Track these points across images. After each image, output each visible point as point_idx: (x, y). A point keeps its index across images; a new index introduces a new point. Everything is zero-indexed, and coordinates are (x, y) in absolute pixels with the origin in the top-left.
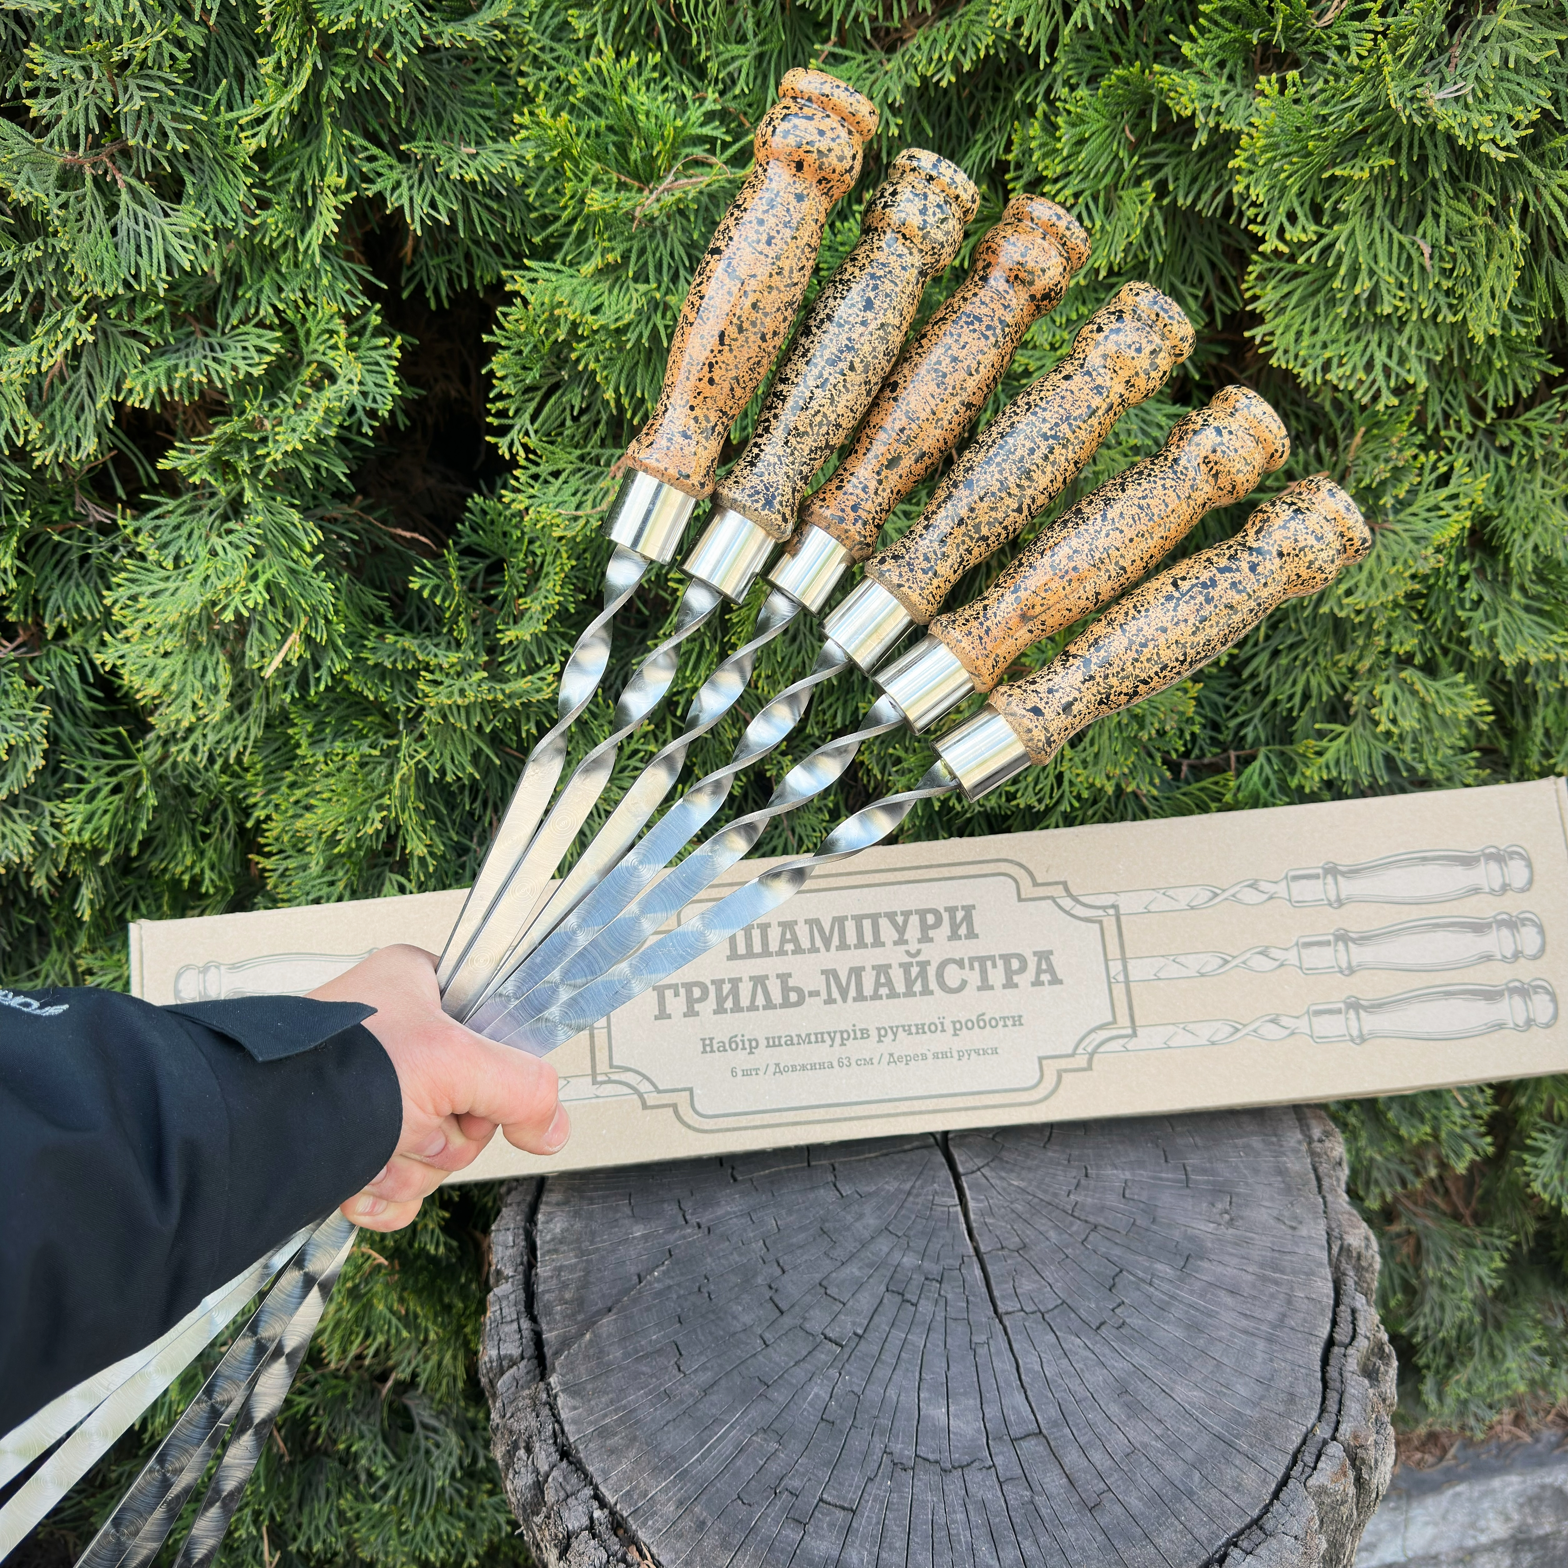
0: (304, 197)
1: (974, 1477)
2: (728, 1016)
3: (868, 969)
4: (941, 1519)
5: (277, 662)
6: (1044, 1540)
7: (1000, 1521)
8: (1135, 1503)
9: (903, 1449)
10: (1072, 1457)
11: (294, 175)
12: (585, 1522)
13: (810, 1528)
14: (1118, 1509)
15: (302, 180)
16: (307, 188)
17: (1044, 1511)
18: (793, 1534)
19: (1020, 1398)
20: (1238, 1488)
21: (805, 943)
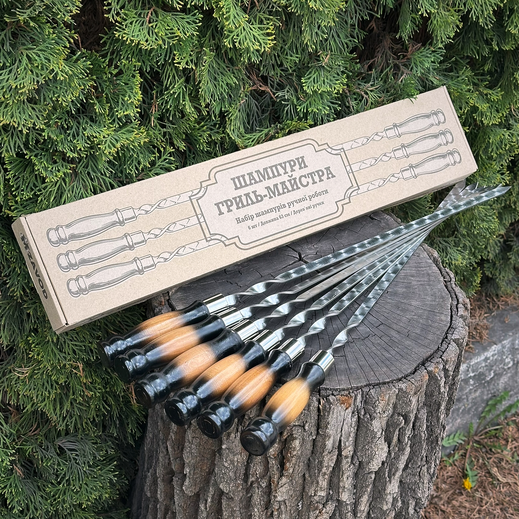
2: (242, 209)
3: (279, 184)
21: (258, 180)
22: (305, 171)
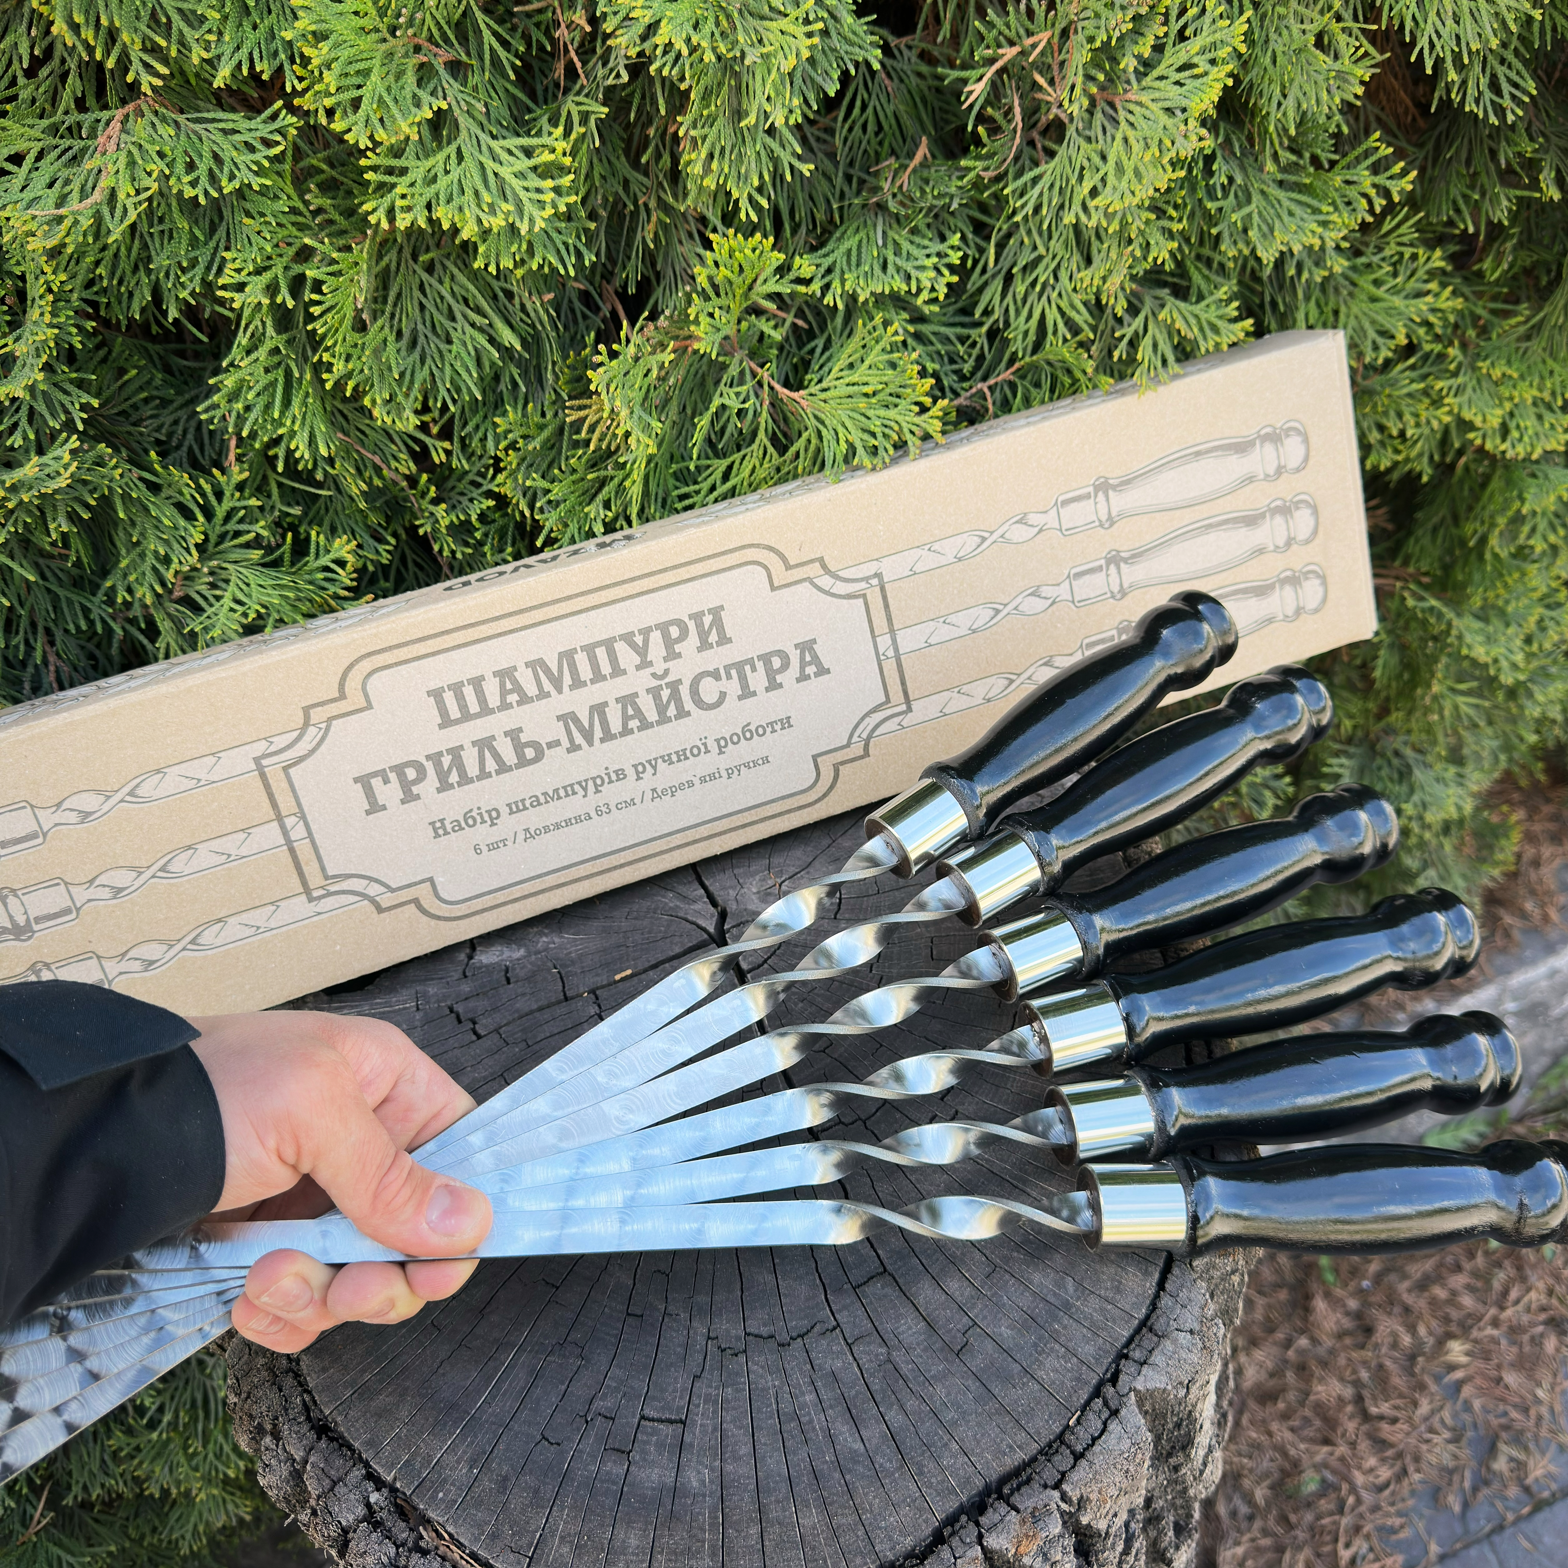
1: (818, 1344)
2: (457, 792)
3: (612, 703)
4: (787, 1407)
6: (911, 1404)
7: (856, 1392)
8: (1006, 1333)
9: (728, 1327)
10: (925, 1293)
12: (361, 1511)
13: (635, 1456)
14: (989, 1345)
17: (905, 1369)
18: (616, 1468)
21: (531, 690)
22: (717, 658)
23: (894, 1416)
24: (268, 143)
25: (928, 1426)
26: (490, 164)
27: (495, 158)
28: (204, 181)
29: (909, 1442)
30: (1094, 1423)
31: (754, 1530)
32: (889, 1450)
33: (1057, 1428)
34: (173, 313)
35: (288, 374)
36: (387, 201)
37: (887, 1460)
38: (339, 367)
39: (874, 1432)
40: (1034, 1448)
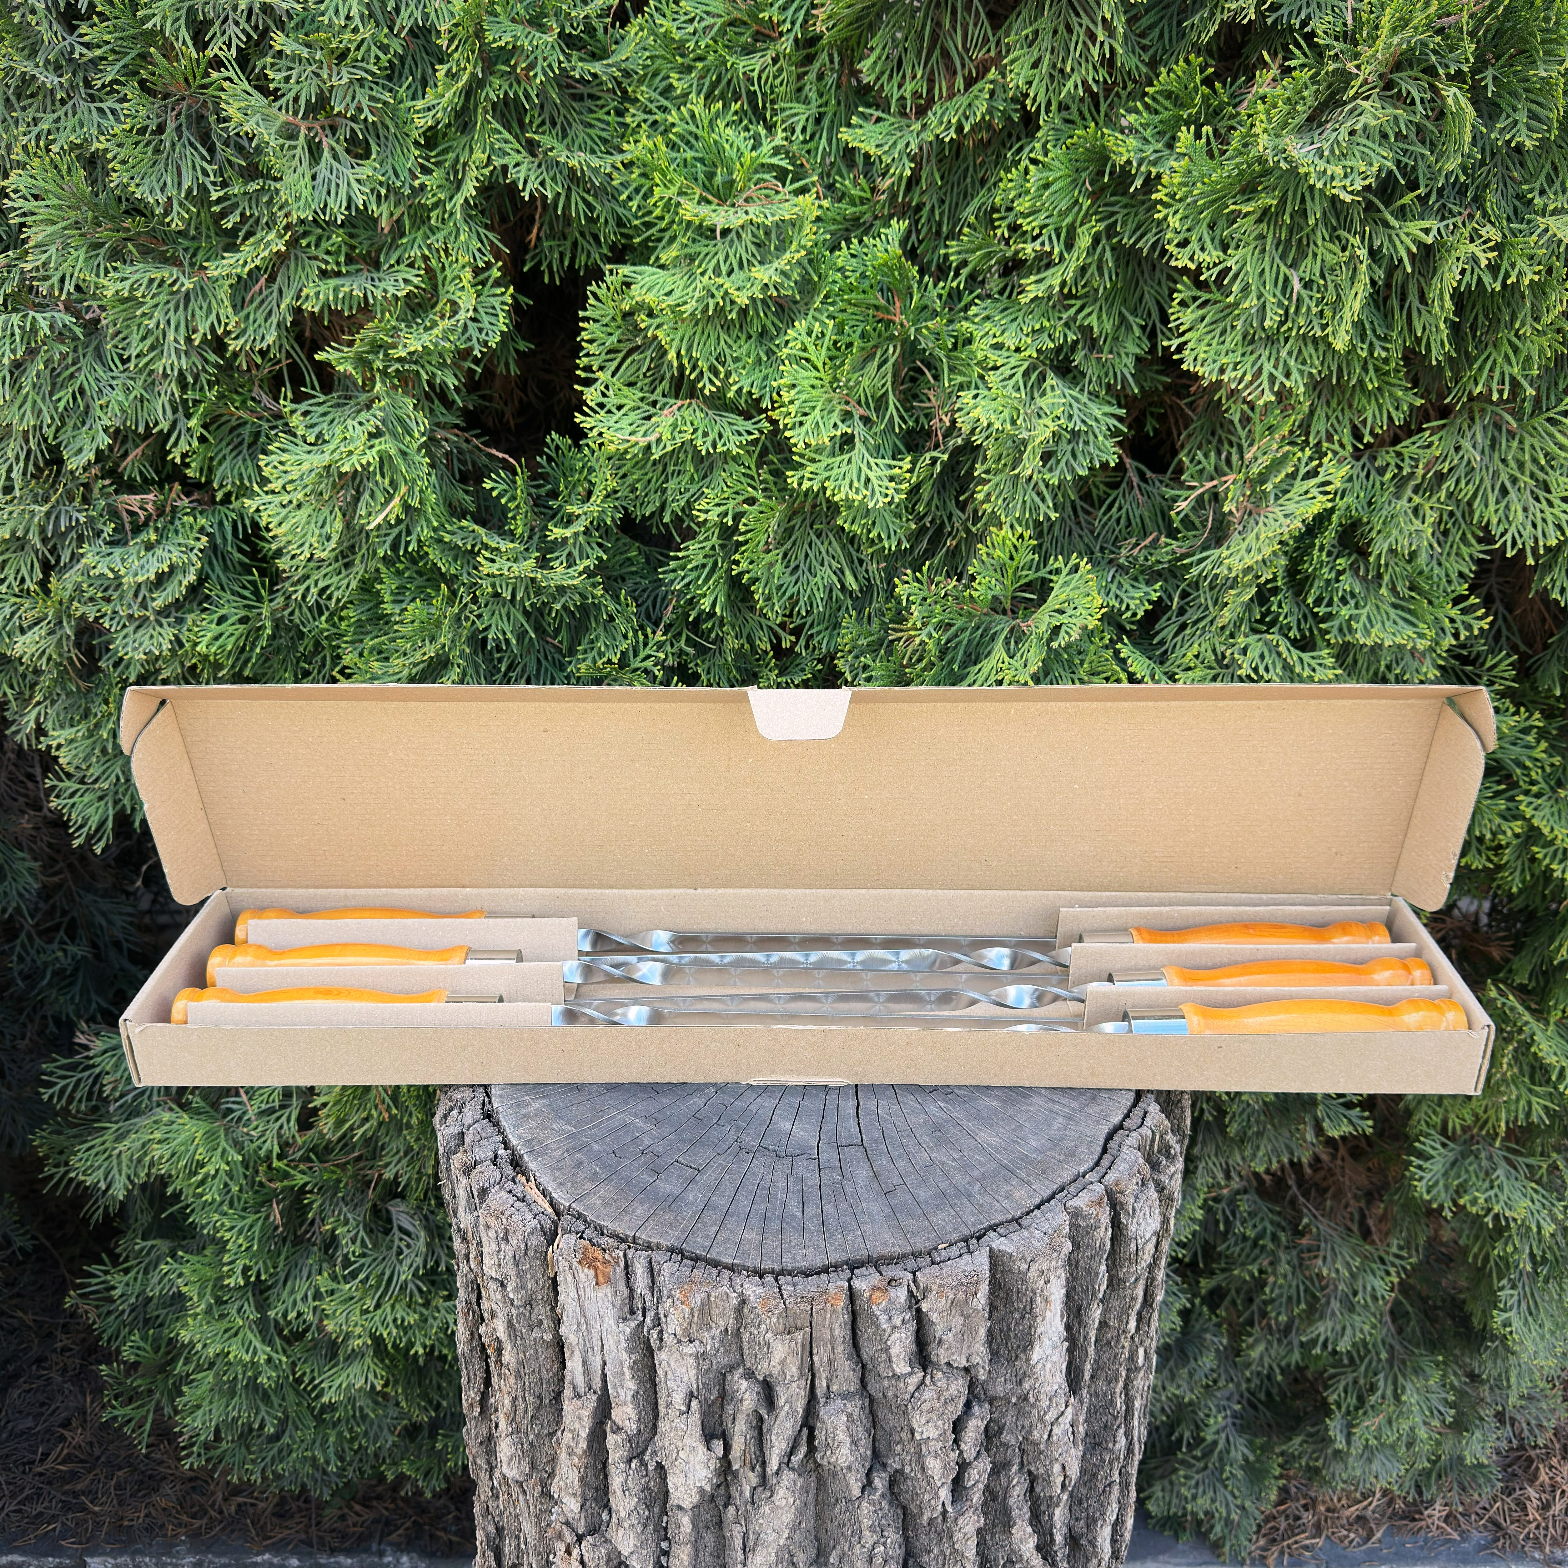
0: (456, 172)
1: (800, 1163)
4: (766, 1183)
5: (380, 519)
6: (842, 1206)
7: (812, 1191)
8: (922, 1194)
9: (751, 1139)
10: (882, 1162)
11: (451, 156)
12: (491, 1155)
13: (663, 1176)
14: (908, 1196)
15: (457, 160)
16: (460, 167)
17: (848, 1190)
18: (648, 1178)
19: (853, 1123)
20: (1008, 1197)
23: (828, 1208)
24: (750, 433)
25: (847, 1219)
26: (864, 468)
27: (870, 467)
28: (709, 444)
29: (830, 1222)
30: (954, 1251)
31: (714, 1229)
32: (817, 1222)
33: (929, 1245)
34: (667, 519)
35: (715, 563)
36: (800, 474)
37: (813, 1226)
38: (744, 565)
39: (812, 1210)
40: (909, 1249)
